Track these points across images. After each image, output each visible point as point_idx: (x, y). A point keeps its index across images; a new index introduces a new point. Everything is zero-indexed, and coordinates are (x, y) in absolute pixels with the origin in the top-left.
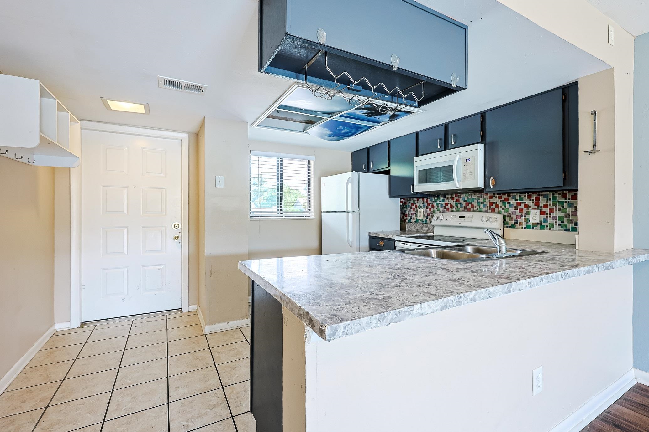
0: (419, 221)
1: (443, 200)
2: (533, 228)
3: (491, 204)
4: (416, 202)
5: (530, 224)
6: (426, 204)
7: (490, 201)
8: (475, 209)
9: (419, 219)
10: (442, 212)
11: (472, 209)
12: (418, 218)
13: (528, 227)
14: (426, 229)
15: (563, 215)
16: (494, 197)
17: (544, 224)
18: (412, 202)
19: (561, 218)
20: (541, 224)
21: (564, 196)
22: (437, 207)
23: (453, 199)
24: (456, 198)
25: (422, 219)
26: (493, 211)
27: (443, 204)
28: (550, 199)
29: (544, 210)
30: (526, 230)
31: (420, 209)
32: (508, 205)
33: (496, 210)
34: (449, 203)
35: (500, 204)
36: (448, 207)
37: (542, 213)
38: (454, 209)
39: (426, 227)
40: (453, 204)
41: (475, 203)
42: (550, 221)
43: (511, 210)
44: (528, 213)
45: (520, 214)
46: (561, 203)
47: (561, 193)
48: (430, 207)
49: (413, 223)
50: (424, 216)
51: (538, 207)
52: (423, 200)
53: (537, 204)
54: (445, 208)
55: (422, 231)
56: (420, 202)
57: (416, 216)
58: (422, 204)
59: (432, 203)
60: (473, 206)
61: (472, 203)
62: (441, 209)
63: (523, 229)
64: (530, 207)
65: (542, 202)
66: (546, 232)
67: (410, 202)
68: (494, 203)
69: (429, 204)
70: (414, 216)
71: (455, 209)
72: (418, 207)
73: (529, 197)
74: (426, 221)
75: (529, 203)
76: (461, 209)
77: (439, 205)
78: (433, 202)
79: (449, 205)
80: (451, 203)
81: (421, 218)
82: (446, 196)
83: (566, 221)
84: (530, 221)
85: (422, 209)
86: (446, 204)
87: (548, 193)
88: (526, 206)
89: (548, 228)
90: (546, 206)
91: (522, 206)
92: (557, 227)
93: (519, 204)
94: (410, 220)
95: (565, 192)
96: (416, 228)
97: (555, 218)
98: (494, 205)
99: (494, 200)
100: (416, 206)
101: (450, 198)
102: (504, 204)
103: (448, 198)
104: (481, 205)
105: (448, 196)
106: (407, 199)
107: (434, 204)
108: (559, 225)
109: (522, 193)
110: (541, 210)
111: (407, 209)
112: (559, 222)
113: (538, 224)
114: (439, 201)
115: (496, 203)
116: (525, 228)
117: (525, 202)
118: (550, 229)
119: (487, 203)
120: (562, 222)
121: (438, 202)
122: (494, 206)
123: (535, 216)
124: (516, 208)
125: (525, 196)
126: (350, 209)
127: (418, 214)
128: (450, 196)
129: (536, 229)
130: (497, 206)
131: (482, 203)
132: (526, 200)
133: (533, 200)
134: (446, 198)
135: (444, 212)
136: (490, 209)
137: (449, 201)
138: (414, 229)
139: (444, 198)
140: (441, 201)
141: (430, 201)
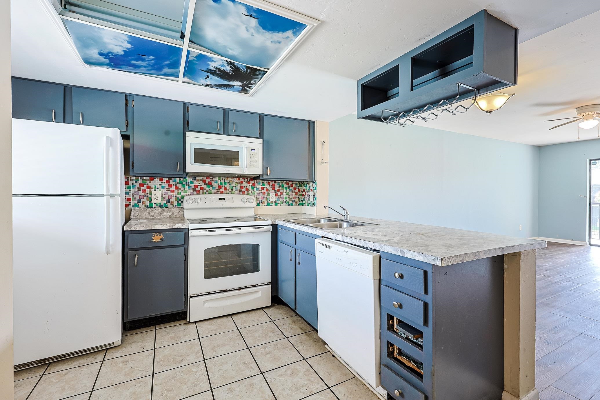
0: (154, 205)
1: (192, 182)
2: (271, 205)
3: (242, 188)
4: (148, 182)
5: (269, 202)
6: (167, 185)
7: (241, 185)
8: (228, 192)
9: (155, 203)
10: (191, 195)
11: (225, 192)
12: (153, 201)
13: (268, 205)
14: (170, 214)
15: (287, 196)
16: (244, 182)
17: (277, 202)
18: (141, 181)
19: (286, 198)
20: (276, 202)
21: (288, 184)
22: (183, 189)
23: (204, 181)
24: (207, 181)
25: (160, 203)
26: (244, 193)
27: (192, 186)
28: (281, 186)
29: (277, 192)
30: (267, 207)
31: (155, 190)
32: (255, 189)
33: (246, 192)
34: (199, 186)
35: (249, 188)
36: (199, 189)
37: (276, 195)
38: (205, 191)
39: (168, 211)
40: (205, 186)
41: (228, 186)
42: (281, 200)
43: (257, 193)
44: (269, 195)
45: (263, 196)
46: (286, 188)
47: (285, 182)
48: (173, 188)
49: (145, 208)
50: (163, 198)
51: (274, 191)
52: (161, 180)
53: (274, 189)
54: (194, 190)
55: (162, 217)
56: (156, 182)
57: (149, 199)
58: (160, 185)
59: (176, 185)
60: (225, 189)
61: (225, 186)
62: (189, 191)
63: (265, 206)
64: (270, 191)
65: (277, 187)
66: (278, 207)
67: (136, 182)
68: (245, 187)
69: (170, 186)
70: (144, 200)
71: (207, 191)
72: (152, 188)
73: (269, 183)
74: (166, 205)
75: (269, 188)
76: (213, 191)
77: (187, 187)
78: (178, 183)
79: (199, 187)
80: (201, 185)
81: (159, 201)
82: (195, 178)
83: (288, 199)
84: (269, 201)
85: (160, 190)
86: (196, 186)
87: (279, 182)
88: (267, 190)
89: (279, 204)
90: (278, 190)
91: (264, 190)
92: (284, 203)
93: (262, 188)
94: (137, 205)
95: (288, 182)
96: (152, 214)
97: (283, 198)
98: (245, 188)
99: (245, 184)
100: (149, 187)
101: (201, 180)
102: (252, 188)
103: (197, 180)
104: (234, 188)
105: (197, 178)
106: (130, 178)
107: (179, 186)
108: (285, 202)
109: (265, 180)
110: (276, 193)
111: (130, 191)
112: (285, 200)
113: (274, 202)
114: (186, 183)
115: (246, 187)
116: (266, 205)
117: (267, 187)
118: (280, 205)
119: (239, 187)
120: (287, 200)
121: (184, 183)
122: (244, 190)
123: (272, 197)
124: (261, 191)
125: (266, 183)
126: (111, 192)
127: (153, 197)
128: (201, 178)
129: (273, 206)
130: (247, 190)
131: (234, 187)
132: (267, 185)
133: (271, 186)
134: (195, 180)
135: (193, 195)
136: (241, 192)
137: (199, 184)
138: (147, 216)
139: (193, 180)
140: (189, 183)
141: (171, 182)
